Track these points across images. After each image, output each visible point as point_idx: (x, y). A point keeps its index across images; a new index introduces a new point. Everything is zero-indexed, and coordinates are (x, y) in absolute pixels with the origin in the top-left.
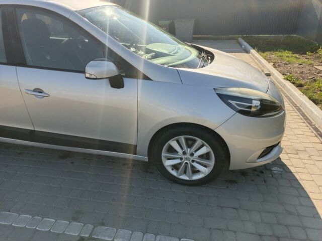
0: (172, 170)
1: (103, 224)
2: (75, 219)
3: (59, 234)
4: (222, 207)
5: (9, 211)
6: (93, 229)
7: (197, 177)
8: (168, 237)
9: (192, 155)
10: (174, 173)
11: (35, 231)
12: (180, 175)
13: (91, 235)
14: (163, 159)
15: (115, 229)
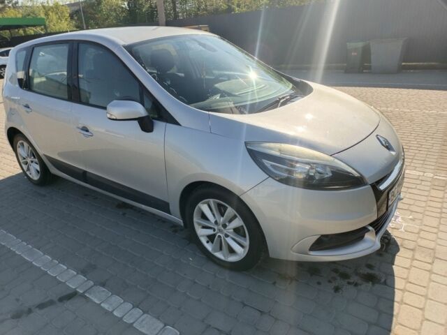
0: (208, 242)
1: (103, 285)
2: (84, 273)
3: (60, 282)
4: (245, 305)
5: (39, 249)
6: (92, 286)
7: (232, 259)
8: (154, 319)
9: (225, 226)
10: (209, 247)
11: (46, 273)
12: (215, 252)
13: (84, 292)
14: (196, 226)
15: (110, 293)
